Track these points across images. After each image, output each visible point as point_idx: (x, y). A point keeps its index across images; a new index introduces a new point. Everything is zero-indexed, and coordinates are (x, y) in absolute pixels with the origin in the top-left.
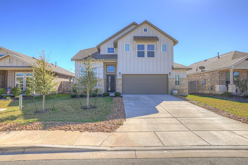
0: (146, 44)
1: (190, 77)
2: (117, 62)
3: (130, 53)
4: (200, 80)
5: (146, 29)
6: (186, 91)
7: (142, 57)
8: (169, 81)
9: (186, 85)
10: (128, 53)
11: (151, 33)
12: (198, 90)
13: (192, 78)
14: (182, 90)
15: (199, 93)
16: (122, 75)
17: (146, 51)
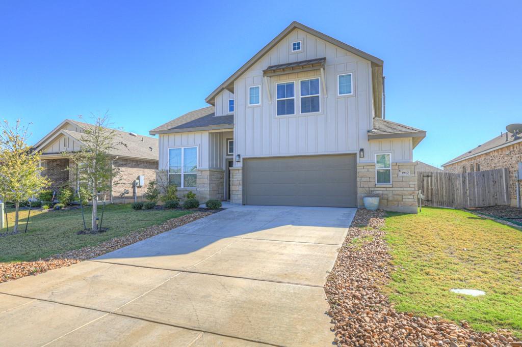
0: (297, 81)
1: (491, 158)
3: (259, 106)
4: (513, 167)
5: (299, 44)
6: (410, 200)
7: (288, 113)
8: (358, 171)
9: (411, 183)
10: (257, 106)
11: (311, 49)
12: (507, 197)
13: (496, 161)
14: (399, 198)
15: (512, 205)
16: (244, 159)
17: (297, 97)
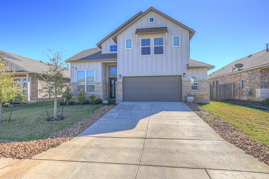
0: (152, 38)
1: (225, 78)
2: (117, 63)
3: (131, 50)
5: (153, 19)
6: (207, 98)
7: (147, 54)
8: (183, 84)
9: (207, 89)
10: (130, 50)
11: (159, 22)
12: (234, 96)
14: (202, 96)
15: (235, 99)
16: (123, 77)
17: (152, 46)
